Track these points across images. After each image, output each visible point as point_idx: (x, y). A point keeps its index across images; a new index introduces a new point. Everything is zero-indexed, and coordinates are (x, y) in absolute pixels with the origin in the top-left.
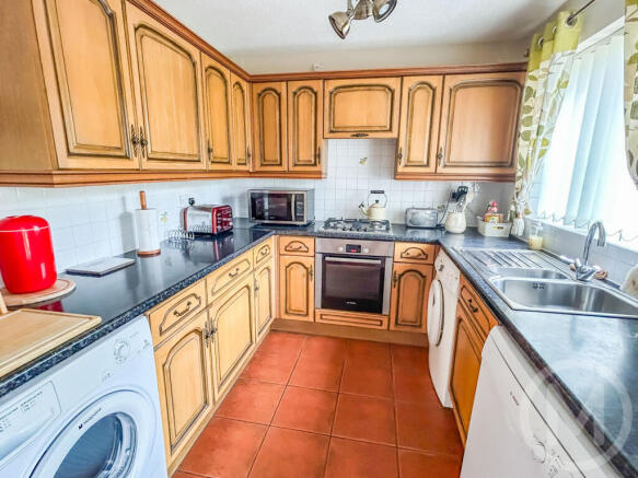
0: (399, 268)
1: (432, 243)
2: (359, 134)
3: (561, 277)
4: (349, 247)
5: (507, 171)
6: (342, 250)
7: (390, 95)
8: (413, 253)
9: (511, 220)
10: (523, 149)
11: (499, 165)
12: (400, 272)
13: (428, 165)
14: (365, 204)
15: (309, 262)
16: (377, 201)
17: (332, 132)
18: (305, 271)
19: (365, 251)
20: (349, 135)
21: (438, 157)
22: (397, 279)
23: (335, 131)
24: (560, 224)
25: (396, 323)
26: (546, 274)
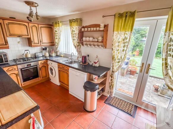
0: (40, 66)
1: (46, 60)
2: (19, 36)
3: (69, 60)
4: (28, 65)
5: (53, 44)
6: (26, 66)
7: (26, 27)
8: (42, 62)
9: (57, 53)
10: (56, 41)
11: (51, 43)
12: (41, 67)
13: (39, 43)
14: (24, 54)
15: (16, 72)
16: (27, 53)
17: (10, 35)
18: (15, 75)
19: (32, 65)
20: (16, 36)
21: (40, 42)
22: (40, 69)
23: (11, 35)
24: (65, 53)
25: (42, 78)
26: (67, 60)
